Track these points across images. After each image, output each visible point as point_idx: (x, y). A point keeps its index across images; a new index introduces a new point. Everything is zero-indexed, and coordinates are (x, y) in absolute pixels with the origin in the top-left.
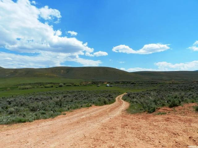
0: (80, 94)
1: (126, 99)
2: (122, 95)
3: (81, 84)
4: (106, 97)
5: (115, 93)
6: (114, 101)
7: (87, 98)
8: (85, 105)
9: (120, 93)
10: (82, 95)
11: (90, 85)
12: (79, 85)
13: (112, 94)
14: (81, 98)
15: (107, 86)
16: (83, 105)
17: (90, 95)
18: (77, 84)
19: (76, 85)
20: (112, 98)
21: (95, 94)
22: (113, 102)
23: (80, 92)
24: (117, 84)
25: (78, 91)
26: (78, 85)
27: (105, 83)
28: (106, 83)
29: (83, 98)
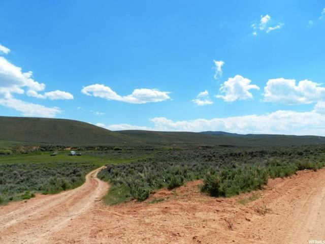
0: (11, 171)
1: (104, 177)
2: (97, 171)
3: (14, 151)
4: (68, 175)
5: (85, 166)
6: (83, 181)
7: (27, 179)
8: (20, 194)
9: (94, 166)
10: (15, 174)
11: (35, 152)
12: (11, 152)
13: (79, 169)
14: (12, 180)
15: (72, 155)
16: (16, 195)
17: (33, 172)
18: (5, 151)
19: (4, 154)
20: (79, 176)
21: (44, 171)
22: (79, 185)
23: (10, 166)
24: (90, 151)
25: (8, 165)
26: (9, 154)
27: (67, 149)
28: (69, 149)
29: (18, 180)
